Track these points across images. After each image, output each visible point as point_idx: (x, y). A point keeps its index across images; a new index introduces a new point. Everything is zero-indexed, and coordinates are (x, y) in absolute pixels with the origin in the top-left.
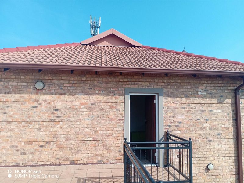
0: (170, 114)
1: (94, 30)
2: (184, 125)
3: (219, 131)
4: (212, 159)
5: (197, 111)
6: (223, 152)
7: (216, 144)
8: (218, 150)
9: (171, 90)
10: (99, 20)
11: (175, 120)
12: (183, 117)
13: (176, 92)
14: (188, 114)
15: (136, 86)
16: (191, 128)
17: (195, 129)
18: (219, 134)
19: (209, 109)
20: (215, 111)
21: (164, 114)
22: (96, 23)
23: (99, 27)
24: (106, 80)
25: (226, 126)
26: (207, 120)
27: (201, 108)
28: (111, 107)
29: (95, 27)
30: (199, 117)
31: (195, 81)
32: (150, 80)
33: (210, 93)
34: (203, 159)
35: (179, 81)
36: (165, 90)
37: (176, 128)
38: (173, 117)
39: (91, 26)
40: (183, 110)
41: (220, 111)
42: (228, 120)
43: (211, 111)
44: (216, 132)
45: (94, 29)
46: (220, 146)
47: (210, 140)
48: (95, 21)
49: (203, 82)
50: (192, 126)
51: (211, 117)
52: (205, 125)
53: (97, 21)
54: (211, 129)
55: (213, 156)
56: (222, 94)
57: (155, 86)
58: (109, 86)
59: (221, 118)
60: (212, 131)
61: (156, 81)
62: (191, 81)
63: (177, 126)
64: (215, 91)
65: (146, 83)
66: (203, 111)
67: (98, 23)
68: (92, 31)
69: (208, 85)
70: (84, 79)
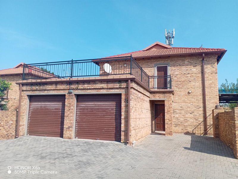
0: (173, 72)
1: (169, 41)
2: (178, 76)
3: (194, 78)
4: (191, 89)
5: (184, 70)
6: (196, 86)
7: (193, 83)
8: (194, 85)
9: (173, 63)
10: (173, 31)
11: (174, 74)
12: (178, 73)
13: (175, 64)
14: (180, 71)
15: (159, 63)
16: (182, 77)
17: (183, 77)
18: (194, 79)
19: (190, 69)
20: (193, 70)
21: (170, 72)
22: (170, 35)
23: (173, 37)
24: (147, 61)
25: (198, 75)
26: (189, 74)
27: (186, 69)
28: (149, 71)
29: (170, 38)
30: (185, 72)
31: (183, 58)
32: (164, 60)
33: (190, 63)
34: (187, 89)
35: (176, 59)
36: (170, 63)
37: (175, 77)
38: (174, 73)
39: (166, 38)
40: (178, 70)
41: (195, 69)
42: (199, 73)
43: (190, 70)
44: (193, 78)
45: (168, 39)
46: (195, 84)
47: (190, 81)
48: (169, 33)
49: (187, 58)
50: (182, 76)
51: (190, 72)
52: (188, 76)
53: (171, 33)
54: (190, 77)
55: (191, 88)
56: (196, 62)
57: (166, 62)
58: (148, 63)
59: (196, 72)
60: (191, 78)
61: (166, 60)
62: (181, 59)
63: (176, 76)
64: (193, 61)
65: (162, 61)
66: (187, 70)
67: (173, 34)
68: (167, 41)
69: (190, 59)
70: (140, 62)
